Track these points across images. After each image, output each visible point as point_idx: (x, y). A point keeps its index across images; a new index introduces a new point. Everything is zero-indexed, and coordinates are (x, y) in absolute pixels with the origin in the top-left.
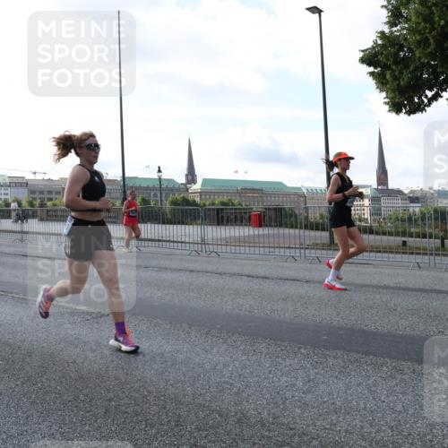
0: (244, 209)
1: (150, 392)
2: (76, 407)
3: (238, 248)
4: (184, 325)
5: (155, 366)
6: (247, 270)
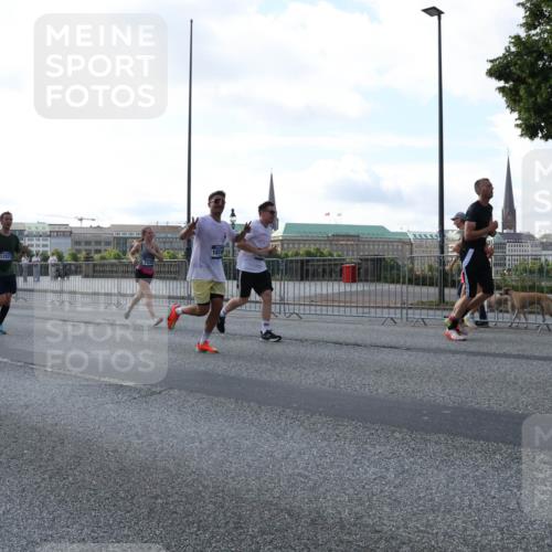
0: (335, 260)
1: (206, 487)
2: (114, 505)
3: (324, 308)
4: (252, 404)
5: (214, 455)
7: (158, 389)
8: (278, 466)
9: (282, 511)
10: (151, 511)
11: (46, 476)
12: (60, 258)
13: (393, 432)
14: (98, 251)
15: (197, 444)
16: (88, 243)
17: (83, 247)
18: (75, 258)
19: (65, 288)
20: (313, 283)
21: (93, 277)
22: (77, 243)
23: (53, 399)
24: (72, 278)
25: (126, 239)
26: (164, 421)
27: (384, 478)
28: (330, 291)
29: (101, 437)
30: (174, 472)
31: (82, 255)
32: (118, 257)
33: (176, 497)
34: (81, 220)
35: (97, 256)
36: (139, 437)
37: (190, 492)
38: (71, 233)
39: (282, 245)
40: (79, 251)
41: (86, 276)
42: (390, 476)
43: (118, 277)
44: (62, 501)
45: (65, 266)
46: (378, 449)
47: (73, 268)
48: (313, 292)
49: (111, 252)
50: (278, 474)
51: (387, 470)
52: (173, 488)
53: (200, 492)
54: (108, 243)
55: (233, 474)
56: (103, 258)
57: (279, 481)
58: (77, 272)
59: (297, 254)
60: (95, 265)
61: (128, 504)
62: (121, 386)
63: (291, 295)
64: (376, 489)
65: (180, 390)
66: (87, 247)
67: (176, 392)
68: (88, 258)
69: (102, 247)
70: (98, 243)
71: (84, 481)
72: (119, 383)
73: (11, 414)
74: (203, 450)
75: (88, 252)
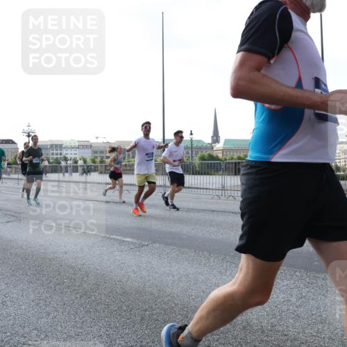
1: (176, 305)
2: (120, 315)
4: (205, 253)
5: (181, 285)
7: (146, 243)
10: (143, 319)
11: (78, 296)
12: (85, 161)
13: (295, 272)
15: (171, 278)
16: (102, 152)
17: (98, 155)
18: (94, 161)
19: (88, 180)
22: (96, 152)
23: (82, 249)
24: (92, 174)
26: (150, 263)
27: (289, 301)
29: (111, 272)
30: (156, 295)
31: (98, 160)
33: (158, 310)
34: (97, 138)
36: (134, 273)
37: (166, 307)
38: (91, 146)
39: (223, 152)
40: (97, 157)
41: (101, 173)
42: (294, 300)
44: (88, 312)
45: (88, 166)
46: (286, 282)
47: (93, 168)
51: (292, 296)
52: (156, 305)
53: (173, 308)
55: (193, 297)
58: (95, 170)
59: (232, 159)
60: (106, 166)
61: (128, 314)
63: (229, 184)
64: (285, 308)
65: (159, 244)
66: (101, 155)
67: (157, 245)
68: (102, 162)
72: (123, 239)
73: (56, 257)
74: (174, 281)
75: (102, 158)
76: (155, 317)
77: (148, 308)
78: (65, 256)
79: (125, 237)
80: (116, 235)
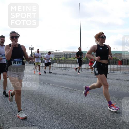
0: (116, 59)
1: (87, 113)
2: (66, 116)
3: (114, 71)
4: (97, 94)
5: (89, 105)
6: (117, 78)
7: (75, 90)
8: (104, 108)
9: (105, 119)
10: (75, 118)
11: (51, 108)
12: (52, 59)
14: (60, 58)
15: (85, 103)
16: (58, 56)
17: (56, 57)
18: (55, 59)
19: (53, 66)
20: (111, 65)
21: (59, 63)
22: (56, 56)
23: (52, 91)
24: (55, 64)
25: (66, 55)
26: (77, 97)
28: (115, 67)
29: (63, 100)
30: (80, 109)
31: (57, 59)
32: (65, 59)
33: (80, 115)
34: (56, 50)
35: (60, 59)
36: (71, 100)
37: (83, 114)
38: (54, 53)
40: (56, 58)
41: (58, 63)
43: (65, 64)
44: (54, 114)
45: (53, 61)
47: (55, 61)
48: (111, 67)
49: (63, 58)
50: (104, 111)
52: (79, 112)
54: (62, 56)
55: (93, 110)
56: (61, 59)
57: (105, 112)
58: (56, 62)
60: (60, 61)
61: (69, 116)
62: (67, 88)
65: (80, 90)
66: (58, 57)
67: (79, 90)
68: (58, 59)
69: (61, 57)
70: (60, 56)
71: (59, 110)
72: (66, 88)
73: (42, 94)
74: (86, 104)
75: (58, 58)
76: (79, 117)
77: (76, 113)
78: (46, 94)
79: (67, 87)
80: (64, 86)
